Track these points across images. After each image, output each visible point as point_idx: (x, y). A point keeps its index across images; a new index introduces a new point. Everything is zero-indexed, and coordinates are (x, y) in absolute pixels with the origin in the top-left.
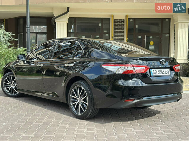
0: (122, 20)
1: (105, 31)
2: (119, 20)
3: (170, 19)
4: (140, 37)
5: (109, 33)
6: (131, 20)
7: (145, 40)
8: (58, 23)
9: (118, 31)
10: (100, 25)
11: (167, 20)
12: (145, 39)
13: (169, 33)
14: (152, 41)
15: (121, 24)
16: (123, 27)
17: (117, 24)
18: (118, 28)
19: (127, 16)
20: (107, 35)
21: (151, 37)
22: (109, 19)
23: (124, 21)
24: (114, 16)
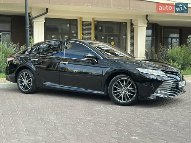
0: (89, 22)
1: (73, 32)
2: (87, 22)
3: (126, 23)
4: (103, 38)
5: (76, 33)
6: (96, 22)
7: (107, 41)
8: (36, 22)
9: (86, 32)
10: (68, 25)
11: (124, 24)
12: (107, 39)
13: (126, 35)
14: (113, 41)
15: (89, 26)
16: (90, 28)
17: (85, 26)
18: (86, 29)
19: (93, 19)
20: (75, 35)
21: (112, 38)
22: (77, 20)
23: (91, 23)
24: (82, 18)
